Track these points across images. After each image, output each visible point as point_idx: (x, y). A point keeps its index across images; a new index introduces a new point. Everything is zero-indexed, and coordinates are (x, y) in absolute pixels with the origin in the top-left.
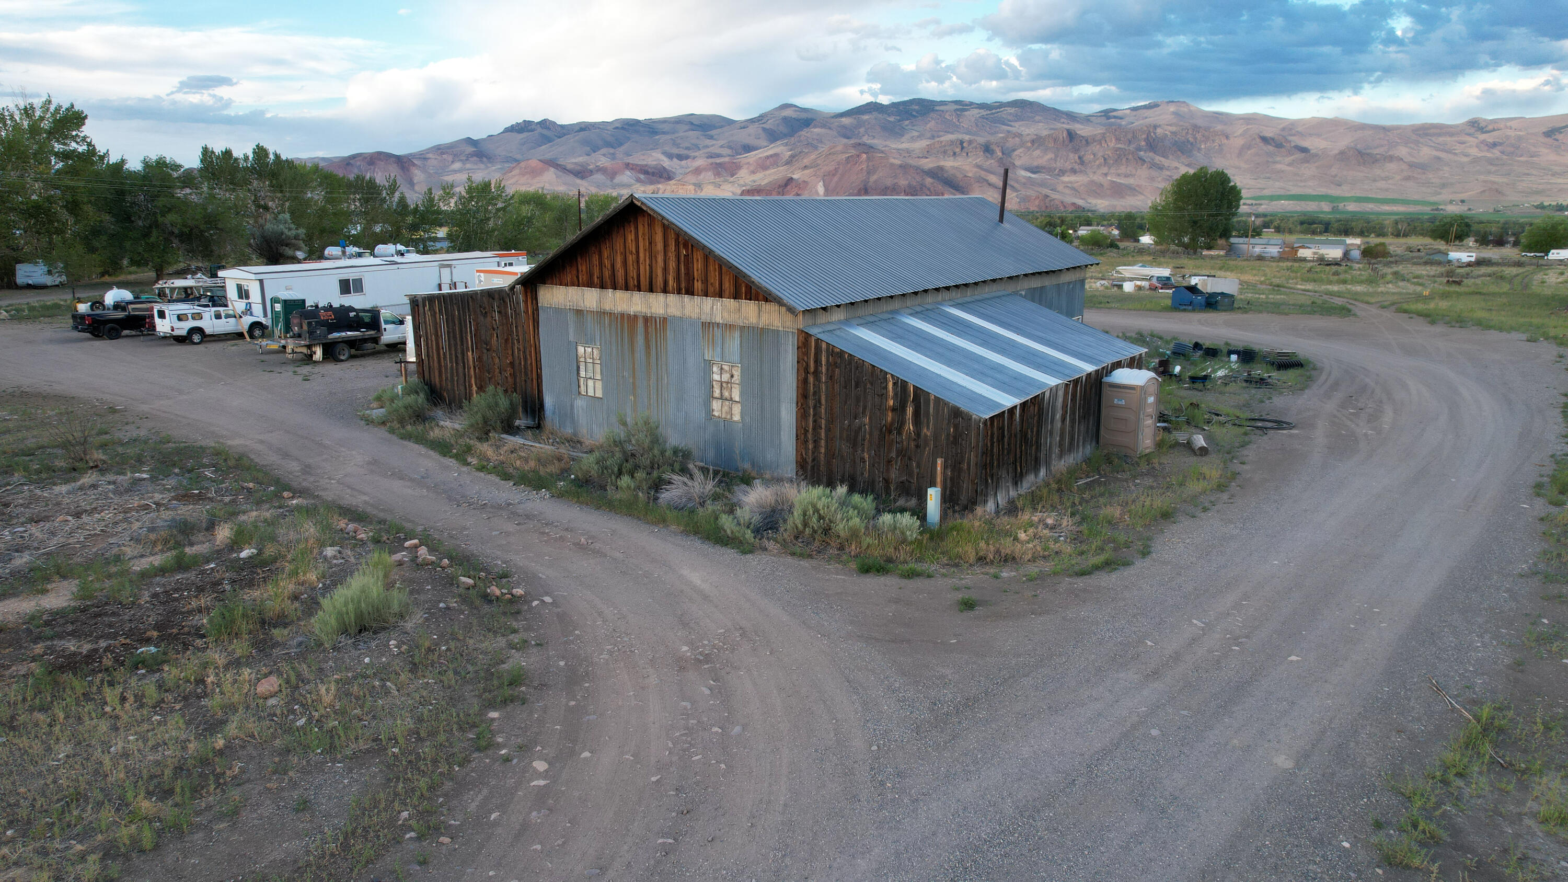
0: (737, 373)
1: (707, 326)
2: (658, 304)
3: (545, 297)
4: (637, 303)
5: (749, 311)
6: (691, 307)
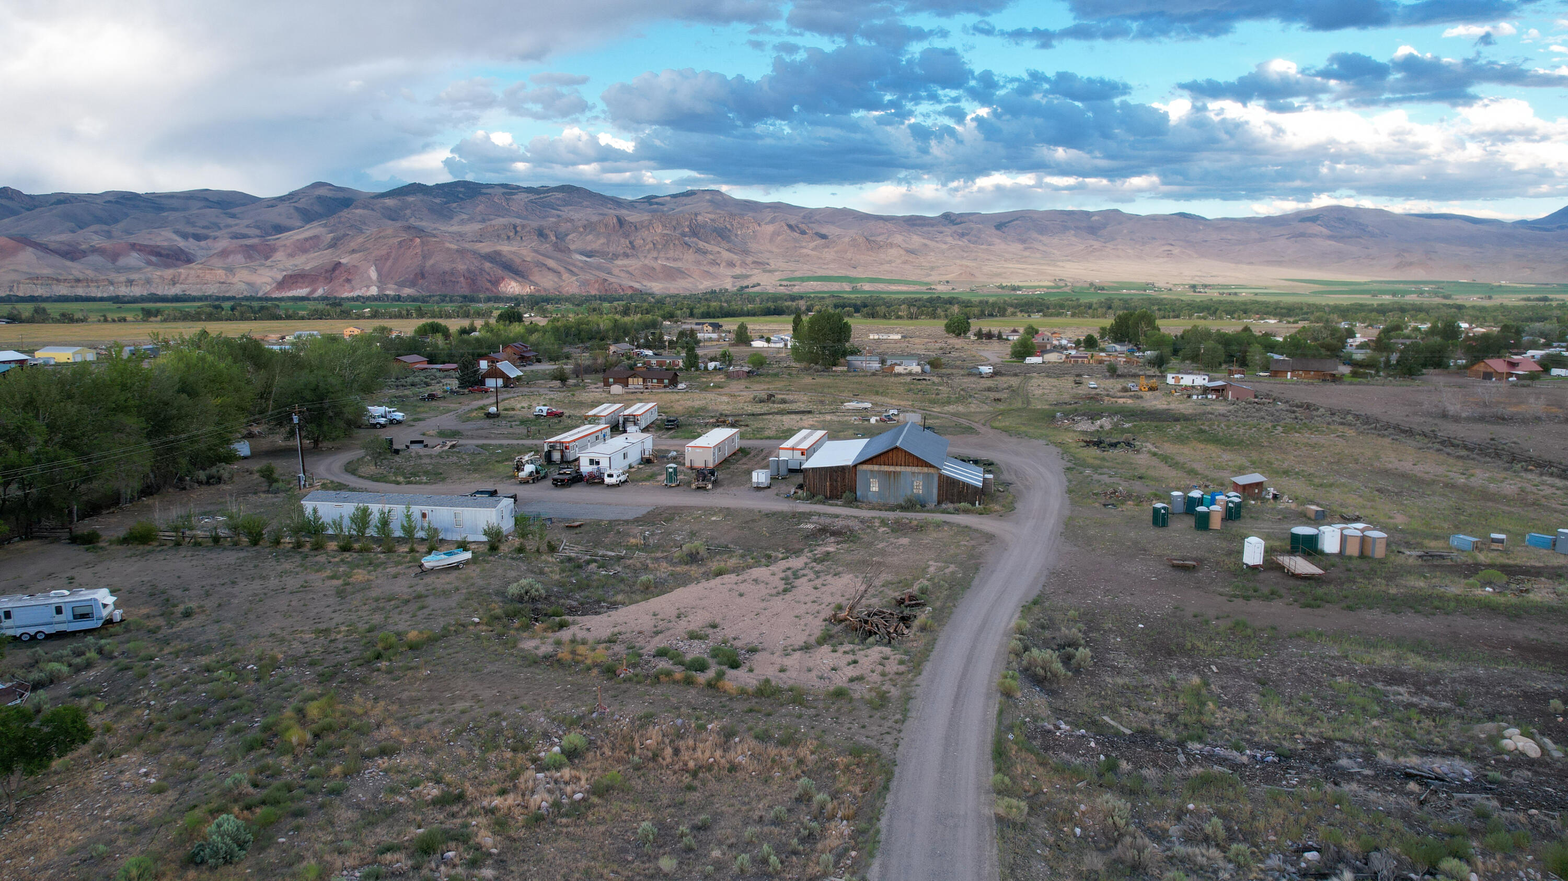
0: (921, 484)
1: (913, 473)
2: (898, 469)
3: (860, 468)
4: (892, 469)
5: (925, 470)
6: (909, 469)
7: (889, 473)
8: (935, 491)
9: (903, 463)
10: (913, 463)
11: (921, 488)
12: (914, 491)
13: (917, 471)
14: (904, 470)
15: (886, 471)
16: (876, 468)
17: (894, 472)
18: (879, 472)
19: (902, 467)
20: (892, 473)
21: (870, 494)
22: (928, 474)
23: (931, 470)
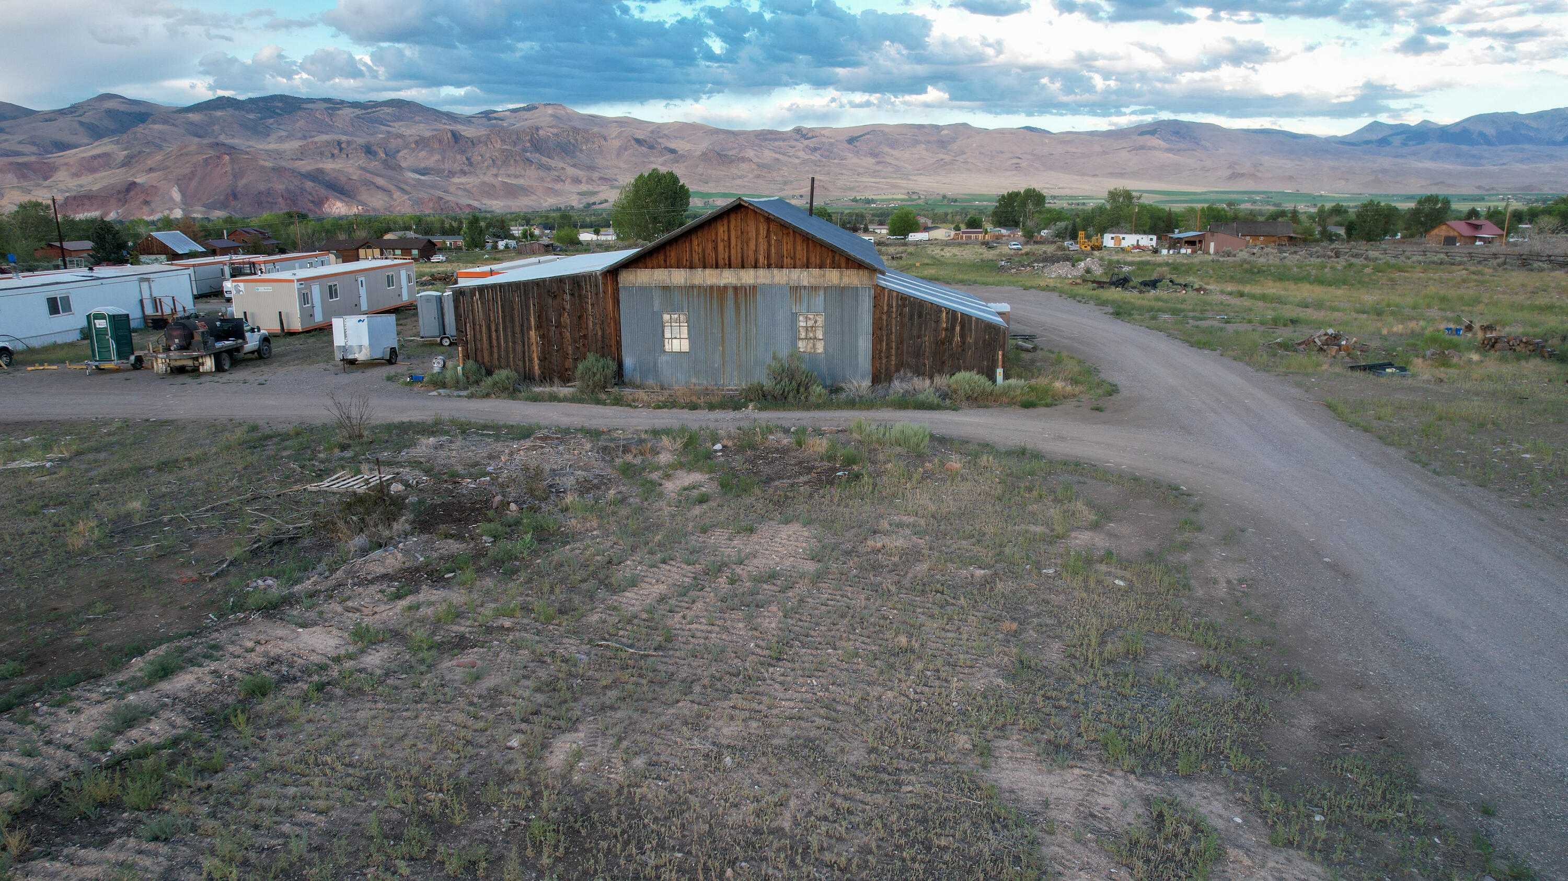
0: (821, 321)
1: (796, 289)
2: (748, 277)
3: (628, 278)
4: (727, 277)
5: (833, 276)
6: (780, 277)
7: (722, 291)
8: (865, 343)
9: (761, 259)
10: (793, 258)
11: (820, 335)
12: (801, 345)
13: (813, 282)
14: (768, 282)
15: (712, 287)
16: (679, 277)
17: (736, 288)
18: (688, 289)
19: (761, 272)
20: (730, 293)
21: (663, 359)
22: (841, 290)
23: (852, 278)
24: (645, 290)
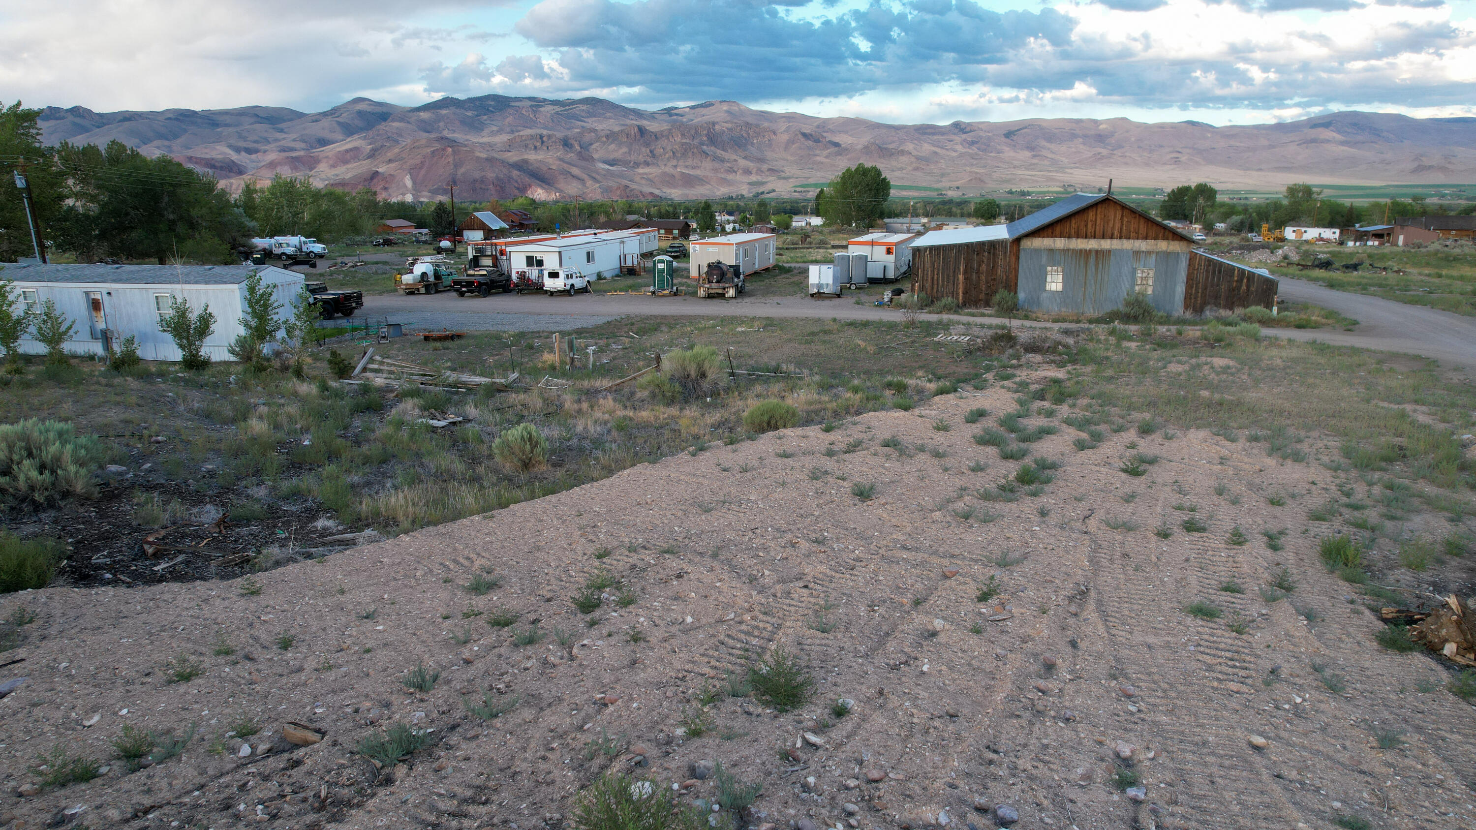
0: (1152, 274)
1: (1137, 253)
2: (1106, 244)
3: (1027, 244)
4: (1092, 244)
5: (1163, 245)
6: (1128, 245)
7: (1087, 253)
8: (1180, 289)
9: (1116, 233)
10: (1137, 233)
11: (1150, 282)
12: (1137, 288)
13: (1149, 248)
14: (1119, 247)
15: (1081, 250)
16: (1060, 243)
17: (1097, 252)
18: (1066, 251)
19: (1115, 241)
20: (1093, 255)
21: (1044, 295)
22: (1167, 254)
23: (1175, 247)
24: (1037, 251)
